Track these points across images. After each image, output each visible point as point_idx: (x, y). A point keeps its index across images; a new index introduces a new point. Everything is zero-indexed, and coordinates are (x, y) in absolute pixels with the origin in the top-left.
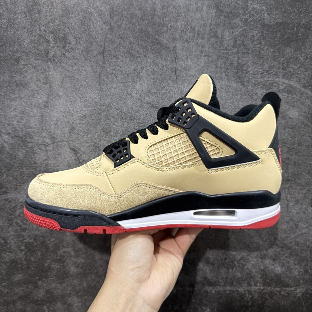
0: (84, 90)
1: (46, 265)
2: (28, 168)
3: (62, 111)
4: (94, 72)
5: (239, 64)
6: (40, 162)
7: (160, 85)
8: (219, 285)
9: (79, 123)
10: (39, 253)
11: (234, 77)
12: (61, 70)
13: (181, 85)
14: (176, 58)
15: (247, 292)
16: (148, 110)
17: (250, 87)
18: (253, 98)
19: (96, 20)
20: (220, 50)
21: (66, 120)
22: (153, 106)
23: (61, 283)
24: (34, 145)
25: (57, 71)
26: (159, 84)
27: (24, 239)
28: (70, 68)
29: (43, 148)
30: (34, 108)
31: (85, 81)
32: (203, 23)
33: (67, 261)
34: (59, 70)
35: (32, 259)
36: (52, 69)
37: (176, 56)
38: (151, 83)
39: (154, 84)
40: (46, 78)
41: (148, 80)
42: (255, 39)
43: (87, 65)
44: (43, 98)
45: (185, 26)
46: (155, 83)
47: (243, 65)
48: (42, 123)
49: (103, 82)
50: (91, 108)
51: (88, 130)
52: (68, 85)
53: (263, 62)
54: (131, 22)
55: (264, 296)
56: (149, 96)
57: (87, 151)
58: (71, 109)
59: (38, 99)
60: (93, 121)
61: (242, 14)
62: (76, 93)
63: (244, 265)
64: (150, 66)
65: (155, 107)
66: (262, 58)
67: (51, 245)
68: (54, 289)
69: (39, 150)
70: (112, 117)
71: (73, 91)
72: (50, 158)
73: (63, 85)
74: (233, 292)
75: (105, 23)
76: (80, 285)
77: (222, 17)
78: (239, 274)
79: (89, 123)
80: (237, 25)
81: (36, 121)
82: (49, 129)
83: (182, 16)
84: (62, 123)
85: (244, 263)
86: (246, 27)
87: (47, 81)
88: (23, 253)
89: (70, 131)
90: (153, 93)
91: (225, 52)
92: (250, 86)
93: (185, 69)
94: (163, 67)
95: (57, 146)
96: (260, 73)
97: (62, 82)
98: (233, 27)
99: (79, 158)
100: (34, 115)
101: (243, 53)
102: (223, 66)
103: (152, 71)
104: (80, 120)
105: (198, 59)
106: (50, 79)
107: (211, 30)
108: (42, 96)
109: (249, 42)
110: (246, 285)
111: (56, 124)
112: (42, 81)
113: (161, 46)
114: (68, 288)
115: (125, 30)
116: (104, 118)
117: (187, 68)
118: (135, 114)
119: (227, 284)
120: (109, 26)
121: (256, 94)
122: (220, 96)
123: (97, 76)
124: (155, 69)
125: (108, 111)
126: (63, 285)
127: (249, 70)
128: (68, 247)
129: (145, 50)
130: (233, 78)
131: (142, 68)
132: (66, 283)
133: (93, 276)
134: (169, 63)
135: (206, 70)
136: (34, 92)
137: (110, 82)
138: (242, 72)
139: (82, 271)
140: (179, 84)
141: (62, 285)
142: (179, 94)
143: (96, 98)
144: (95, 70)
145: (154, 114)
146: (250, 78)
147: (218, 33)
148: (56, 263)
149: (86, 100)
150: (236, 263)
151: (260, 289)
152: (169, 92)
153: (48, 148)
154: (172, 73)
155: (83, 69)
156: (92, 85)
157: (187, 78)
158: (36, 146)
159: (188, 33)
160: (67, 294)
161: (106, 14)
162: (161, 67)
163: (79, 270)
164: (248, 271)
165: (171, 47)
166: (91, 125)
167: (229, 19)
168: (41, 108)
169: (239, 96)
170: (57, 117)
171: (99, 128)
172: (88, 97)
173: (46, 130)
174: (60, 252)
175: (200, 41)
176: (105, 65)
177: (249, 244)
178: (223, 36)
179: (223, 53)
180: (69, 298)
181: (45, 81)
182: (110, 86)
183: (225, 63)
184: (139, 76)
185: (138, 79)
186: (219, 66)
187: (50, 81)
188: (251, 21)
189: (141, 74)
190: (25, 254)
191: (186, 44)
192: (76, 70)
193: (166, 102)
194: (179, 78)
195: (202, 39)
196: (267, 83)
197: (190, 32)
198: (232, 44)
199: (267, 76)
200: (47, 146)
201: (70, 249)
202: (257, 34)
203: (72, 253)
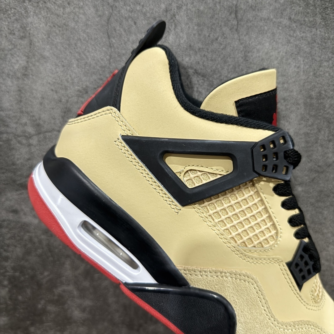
0: (84, 48)
1: (40, 306)
2: (4, 171)
3: (49, 83)
4: (100, 16)
6: (21, 163)
7: (209, 36)
9: (77, 102)
10: (29, 291)
12: (46, 14)
13: (245, 36)
21: (56, 97)
23: (62, 331)
24: (11, 137)
25: (40, 16)
26: (207, 35)
27: (7, 271)
28: (60, 11)
29: (24, 141)
30: (7, 78)
31: (84, 32)
33: (69, 302)
34: (44, 15)
35: (20, 298)
36: (32, 13)
38: (195, 32)
39: (199, 35)
40: (24, 28)
41: (189, 27)
43: (87, 5)
44: (21, 62)
46: (200, 32)
48: (21, 101)
49: (114, 32)
50: (94, 77)
52: (58, 40)
56: (190, 56)
58: (64, 78)
59: (13, 64)
62: (70, 52)
64: (193, 3)
65: (200, 74)
67: (44, 281)
69: (18, 145)
71: (66, 49)
72: (36, 156)
73: (49, 39)
81: (11, 98)
82: (32, 112)
84: (51, 102)
87: (25, 33)
88: (7, 289)
89: (63, 114)
90: (197, 50)
93: (252, 8)
94: (215, 4)
95: (45, 138)
97: (49, 34)
100: (7, 90)
103: (195, 12)
104: (78, 96)
106: (30, 30)
108: (18, 58)
111: (41, 104)
112: (17, 33)
117: (256, 7)
122: (311, 56)
123: (104, 23)
124: (202, 8)
128: (69, 285)
131: (179, 8)
132: (69, 331)
133: (106, 324)
135: (288, 10)
136: (6, 52)
137: (125, 31)
139: (91, 316)
140: (242, 34)
142: (241, 51)
143: (102, 60)
144: (100, 13)
145: (197, 86)
148: (54, 304)
149: (86, 63)
152: (224, 48)
153: (31, 141)
154: (230, 14)
155: (81, 11)
156: (96, 39)
157: (255, 24)
158: (13, 138)
162: (210, 5)
163: (85, 315)
168: (18, 78)
170: (43, 92)
172: (90, 59)
173: (27, 113)
174: (58, 291)
176: (117, 4)
181: (22, 34)
182: (126, 39)
184: (174, 21)
185: (172, 26)
187: (29, 34)
189: (177, 17)
190: (10, 291)
192: (69, 13)
193: (219, 66)
194: (242, 23)
200: (30, 138)
201: (71, 288)
203: (75, 293)
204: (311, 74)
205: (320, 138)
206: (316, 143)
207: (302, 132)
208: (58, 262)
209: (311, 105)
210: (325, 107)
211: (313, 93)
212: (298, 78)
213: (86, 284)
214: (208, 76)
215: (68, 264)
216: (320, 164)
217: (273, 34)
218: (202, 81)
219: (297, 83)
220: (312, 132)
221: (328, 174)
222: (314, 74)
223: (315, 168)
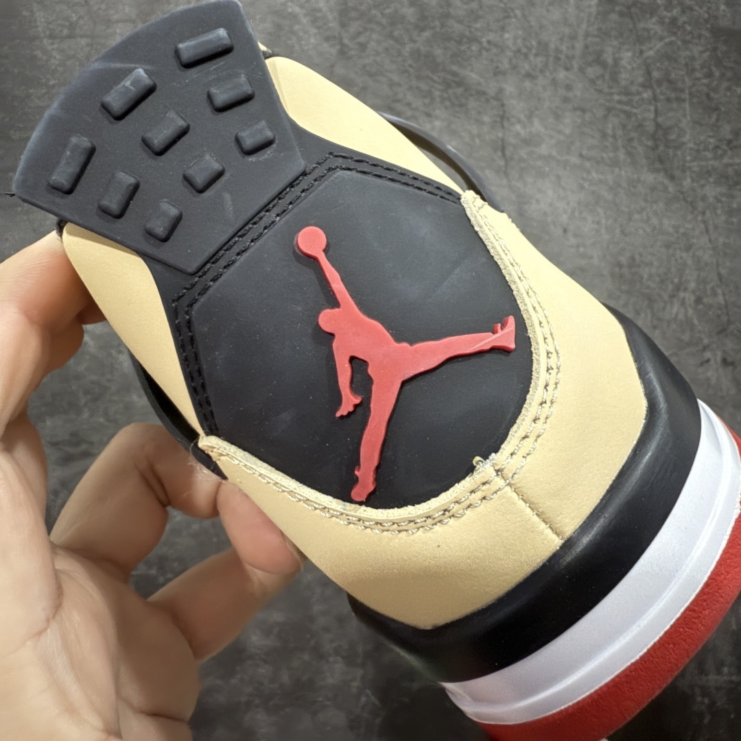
5: (658, 126)
11: (647, 158)
13: (518, 180)
14: (502, 117)
17: (687, 182)
18: (694, 208)
19: (306, 32)
20: (612, 94)
32: (567, 30)
37: (504, 111)
42: (697, 65)
45: (524, 39)
47: (669, 128)
53: (717, 120)
54: (391, 36)
61: (662, 8)
66: (716, 109)
75: (327, 39)
77: (614, 17)
80: (652, 33)
83: (515, 16)
86: (673, 38)
91: (624, 98)
92: (689, 180)
93: (527, 142)
94: (473, 138)
96: (711, 147)
98: (641, 39)
101: (669, 100)
102: (619, 133)
105: (558, 117)
107: (586, 47)
109: (682, 73)
113: (466, 90)
115: (378, 54)
117: (531, 140)
120: (338, 47)
121: (704, 198)
126: (234, 681)
127: (684, 139)
129: (427, 101)
130: (644, 161)
133: (306, 657)
134: (486, 129)
135: (577, 143)
138: (667, 146)
140: (513, 179)
146: (688, 158)
147: (605, 55)
151: (731, 682)
154: (495, 151)
157: (532, 165)
159: (532, 58)
161: (330, 17)
165: (492, 92)
167: (632, 18)
169: (661, 205)
175: (562, 75)
178: (616, 61)
179: (620, 102)
183: (624, 127)
186: (610, 132)
188: (685, 23)
191: (527, 84)
194: (513, 163)
195: (567, 69)
196: (730, 171)
197: (536, 55)
198: (641, 80)
199: (729, 153)
202: (702, 52)
209: (621, 276)
210: (642, 278)
217: (558, 177)
222: (623, 232)
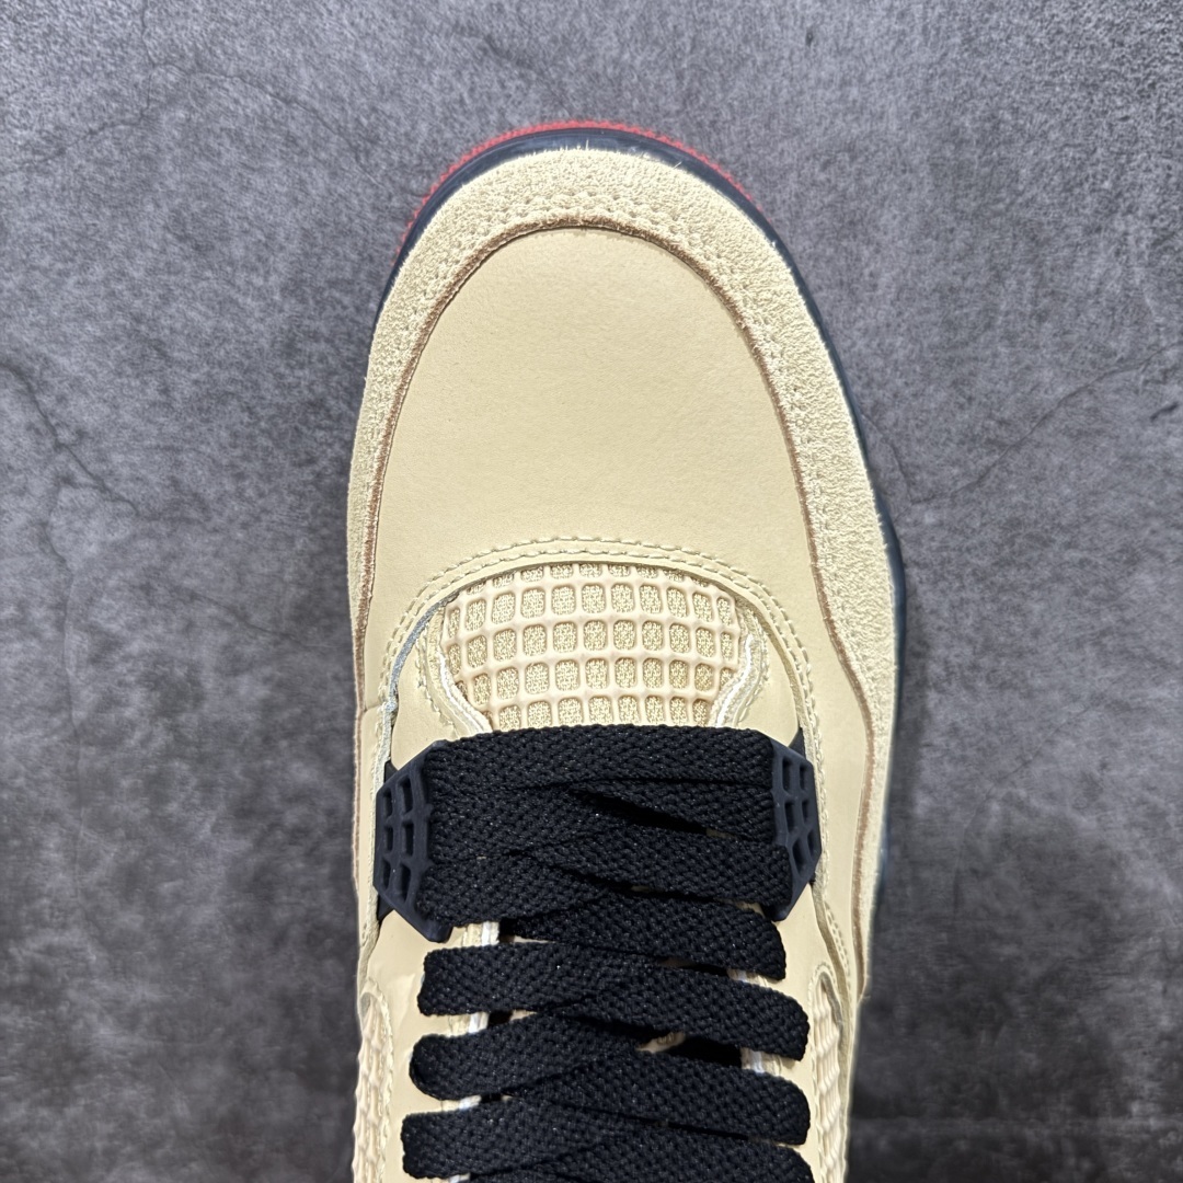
8: (918, 1114)
9: (27, 194)
15: (1068, 1146)
16: (459, 74)
22: (495, 50)
23: (58, 1102)
33: (72, 994)
50: (87, 87)
51: (82, 237)
55: (1163, 1162)
57: (94, 375)
60: (111, 172)
63: (1062, 1012)
65: (508, 55)
68: (25, 1129)
70: (227, 142)
74: (994, 1145)
76: (155, 1112)
78: (1032, 1056)
79: (84, 188)
85: (1060, 999)
99: (53, 421)
104: (30, 169)
110: (1069, 1110)
114: (98, 1124)
116: (178, 151)
118: (374, 110)
119: (957, 1108)
125: (200, 96)
128: (64, 926)
132: (83, 1102)
139: (159, 1043)
141: (61, 1112)
143: (111, 12)
148: (16, 1002)
149: (51, 27)
150: (1014, 1000)
160: (92, 1152)
163: (138, 1041)
164: (1079, 1039)
166: (97, 201)
171: (153, 216)
174: (27, 950)
177: (1096, 898)
180: (109, 1170)
193: (584, 18)
201: (74, 937)
203: (94, 956)
204: (958, 40)
205: (1003, 307)
206: (989, 326)
207: (927, 282)
208: (16, 843)
211: (967, 121)
212: (904, 57)
213: (131, 919)
214: (541, 63)
215: (53, 848)
216: (1007, 414)
218: (519, 82)
219: (901, 81)
220: (970, 282)
221: (1040, 454)
223: (986, 429)
